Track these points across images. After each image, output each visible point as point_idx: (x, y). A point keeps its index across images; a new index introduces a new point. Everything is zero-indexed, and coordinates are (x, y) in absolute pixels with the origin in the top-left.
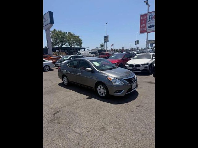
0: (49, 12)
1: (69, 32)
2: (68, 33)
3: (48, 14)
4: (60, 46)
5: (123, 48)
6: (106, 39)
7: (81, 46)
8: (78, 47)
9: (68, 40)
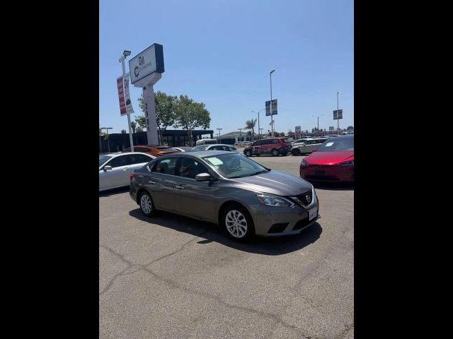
0: (155, 44)
1: (181, 97)
2: (179, 99)
3: (153, 49)
4: (161, 127)
5: (298, 128)
6: (271, 107)
7: (207, 126)
8: (200, 128)
9: (179, 114)
